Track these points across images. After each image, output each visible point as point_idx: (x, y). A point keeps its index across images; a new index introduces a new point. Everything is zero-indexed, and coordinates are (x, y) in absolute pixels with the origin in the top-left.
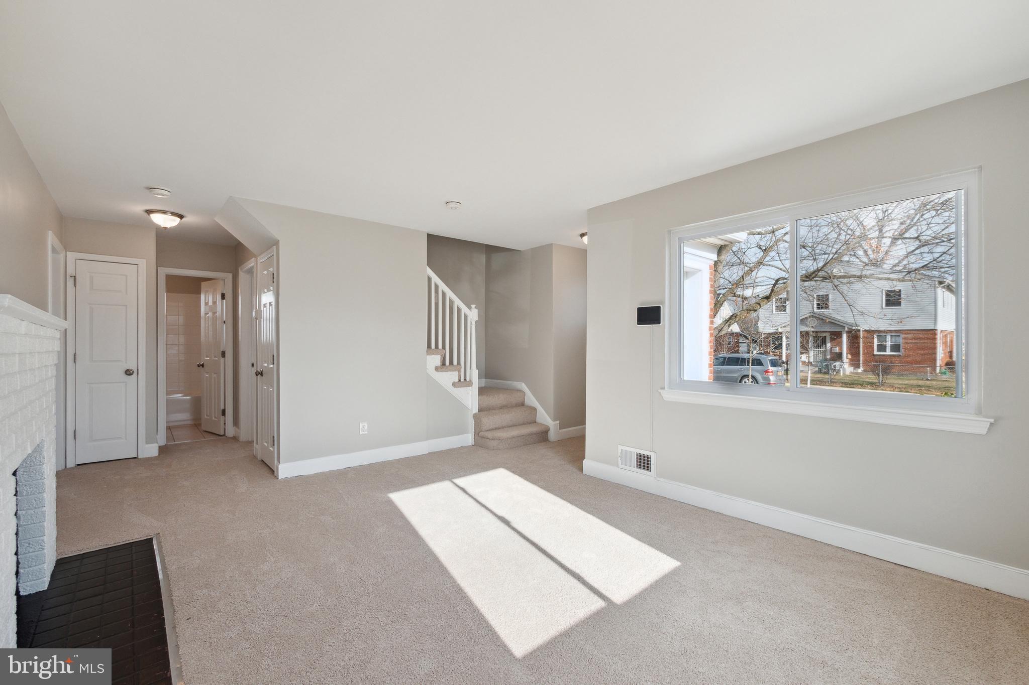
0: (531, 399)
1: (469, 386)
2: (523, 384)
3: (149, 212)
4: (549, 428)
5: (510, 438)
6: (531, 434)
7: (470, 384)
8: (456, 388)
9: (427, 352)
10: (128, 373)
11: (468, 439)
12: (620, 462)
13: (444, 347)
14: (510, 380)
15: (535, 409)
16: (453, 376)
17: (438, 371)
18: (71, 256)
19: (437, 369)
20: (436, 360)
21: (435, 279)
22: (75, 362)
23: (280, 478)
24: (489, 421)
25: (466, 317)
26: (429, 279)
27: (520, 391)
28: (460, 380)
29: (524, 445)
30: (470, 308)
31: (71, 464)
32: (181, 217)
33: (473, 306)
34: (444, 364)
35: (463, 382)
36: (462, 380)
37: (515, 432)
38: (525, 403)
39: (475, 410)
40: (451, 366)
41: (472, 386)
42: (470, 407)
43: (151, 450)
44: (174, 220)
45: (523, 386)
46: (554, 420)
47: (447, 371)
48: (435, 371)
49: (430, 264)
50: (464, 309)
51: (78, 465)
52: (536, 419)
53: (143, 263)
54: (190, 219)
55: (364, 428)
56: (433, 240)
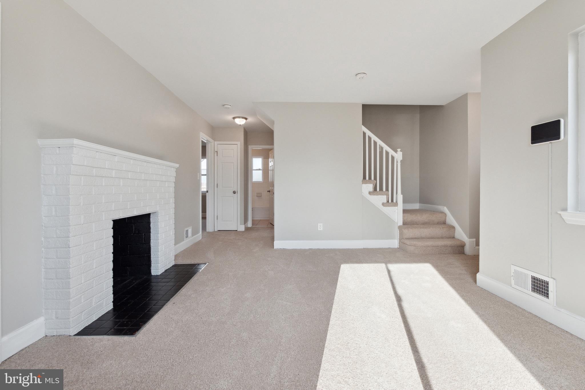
0: (451, 220)
1: (396, 206)
2: (445, 208)
3: (234, 118)
4: (465, 244)
5: (425, 247)
6: (445, 246)
7: (396, 204)
8: (384, 207)
9: (362, 181)
10: (234, 192)
11: (395, 243)
12: (513, 282)
13: (375, 178)
14: (435, 205)
15: (454, 228)
16: (383, 198)
17: (371, 195)
18: (216, 143)
19: (370, 193)
20: (370, 187)
21: (368, 133)
22: (217, 187)
23: (275, 248)
24: (410, 232)
25: (393, 158)
26: (364, 134)
27: (442, 213)
28: (388, 202)
29: (439, 254)
30: (396, 151)
31: (216, 230)
32: (246, 119)
33: (399, 150)
34: (375, 189)
35: (391, 202)
36: (390, 201)
37: (430, 243)
38: (446, 222)
39: (401, 223)
40: (381, 192)
41: (397, 206)
42: (396, 221)
43: (242, 228)
44: (243, 121)
45: (445, 210)
46: (470, 238)
47: (378, 195)
48: (369, 195)
49: (364, 124)
50: (391, 152)
51: (219, 230)
52: (454, 235)
53: (239, 143)
54: (250, 120)
55: (320, 227)
56: (366, 108)
